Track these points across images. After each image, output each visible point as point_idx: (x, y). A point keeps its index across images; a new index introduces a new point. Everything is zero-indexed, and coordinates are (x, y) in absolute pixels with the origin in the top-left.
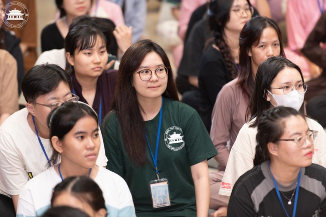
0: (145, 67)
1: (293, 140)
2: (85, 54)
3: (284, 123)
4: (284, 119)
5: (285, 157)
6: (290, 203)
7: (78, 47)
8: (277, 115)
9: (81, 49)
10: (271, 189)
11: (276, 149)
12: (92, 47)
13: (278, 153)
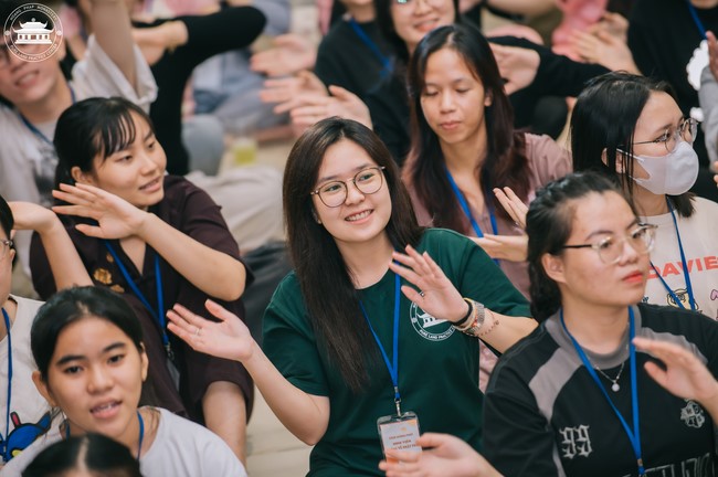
0: (329, 178)
1: (590, 246)
2: (120, 160)
3: (573, 211)
4: (572, 202)
5: (579, 285)
6: (616, 387)
7: (100, 149)
8: (562, 194)
9: (108, 153)
10: (576, 366)
11: (562, 268)
12: (132, 141)
13: (566, 276)
